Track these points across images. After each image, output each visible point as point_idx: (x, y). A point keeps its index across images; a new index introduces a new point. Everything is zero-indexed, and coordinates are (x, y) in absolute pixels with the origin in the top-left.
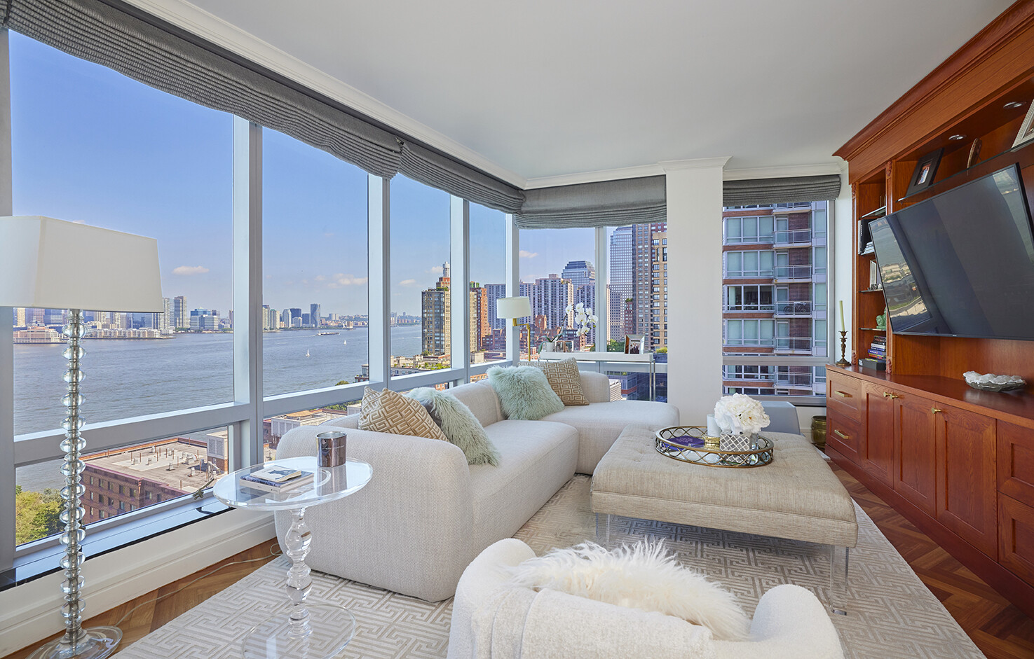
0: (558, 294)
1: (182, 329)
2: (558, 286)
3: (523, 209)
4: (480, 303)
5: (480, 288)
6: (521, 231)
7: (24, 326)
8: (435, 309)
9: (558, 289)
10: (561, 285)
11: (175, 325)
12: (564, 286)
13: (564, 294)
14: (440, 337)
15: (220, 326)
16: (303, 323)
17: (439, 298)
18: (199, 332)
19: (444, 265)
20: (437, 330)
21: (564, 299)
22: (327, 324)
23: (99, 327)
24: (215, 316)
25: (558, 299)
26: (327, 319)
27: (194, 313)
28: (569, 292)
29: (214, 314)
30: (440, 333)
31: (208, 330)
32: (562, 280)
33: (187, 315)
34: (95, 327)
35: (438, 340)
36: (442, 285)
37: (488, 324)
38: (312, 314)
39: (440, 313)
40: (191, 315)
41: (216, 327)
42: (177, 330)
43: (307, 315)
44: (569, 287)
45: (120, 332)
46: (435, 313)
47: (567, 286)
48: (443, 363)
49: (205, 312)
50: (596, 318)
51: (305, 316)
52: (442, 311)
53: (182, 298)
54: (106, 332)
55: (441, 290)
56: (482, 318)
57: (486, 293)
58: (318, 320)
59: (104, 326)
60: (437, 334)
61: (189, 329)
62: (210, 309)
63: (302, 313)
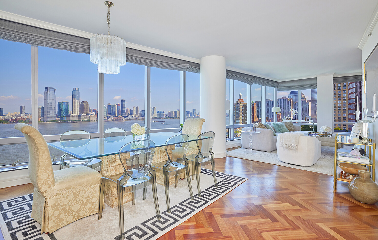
0: (286, 105)
1: (155, 117)
2: (286, 101)
3: (278, 86)
4: (254, 109)
5: (254, 103)
6: (278, 91)
7: (117, 116)
8: (236, 111)
9: (286, 102)
10: (288, 101)
11: (153, 116)
12: (289, 101)
13: (289, 104)
14: (238, 121)
15: (165, 116)
16: (190, 115)
17: (238, 107)
18: (159, 118)
19: (239, 94)
20: (237, 119)
21: (289, 107)
22: (198, 116)
23: (134, 116)
24: (164, 113)
25: (286, 107)
26: (198, 114)
27: (158, 112)
28: (291, 104)
29: (164, 112)
30: (238, 120)
31: (162, 118)
32: (288, 99)
33: (156, 113)
34: (133, 116)
35: (237, 122)
36: (239, 102)
37: (257, 116)
38: (193, 112)
39: (238, 112)
40: (157, 113)
41: (164, 117)
42: (154, 117)
43: (192, 113)
44: (291, 102)
45: (139, 118)
46: (236, 112)
47: (290, 101)
48: (239, 130)
49: (161, 112)
50: (297, 112)
51: (191, 113)
52: (239, 111)
53: (155, 107)
54: (135, 118)
55: (238, 104)
56: (254, 114)
57: (256, 105)
58: (195, 115)
59: (135, 116)
60: (237, 120)
61: (157, 117)
62: (162, 111)
63: (190, 112)
